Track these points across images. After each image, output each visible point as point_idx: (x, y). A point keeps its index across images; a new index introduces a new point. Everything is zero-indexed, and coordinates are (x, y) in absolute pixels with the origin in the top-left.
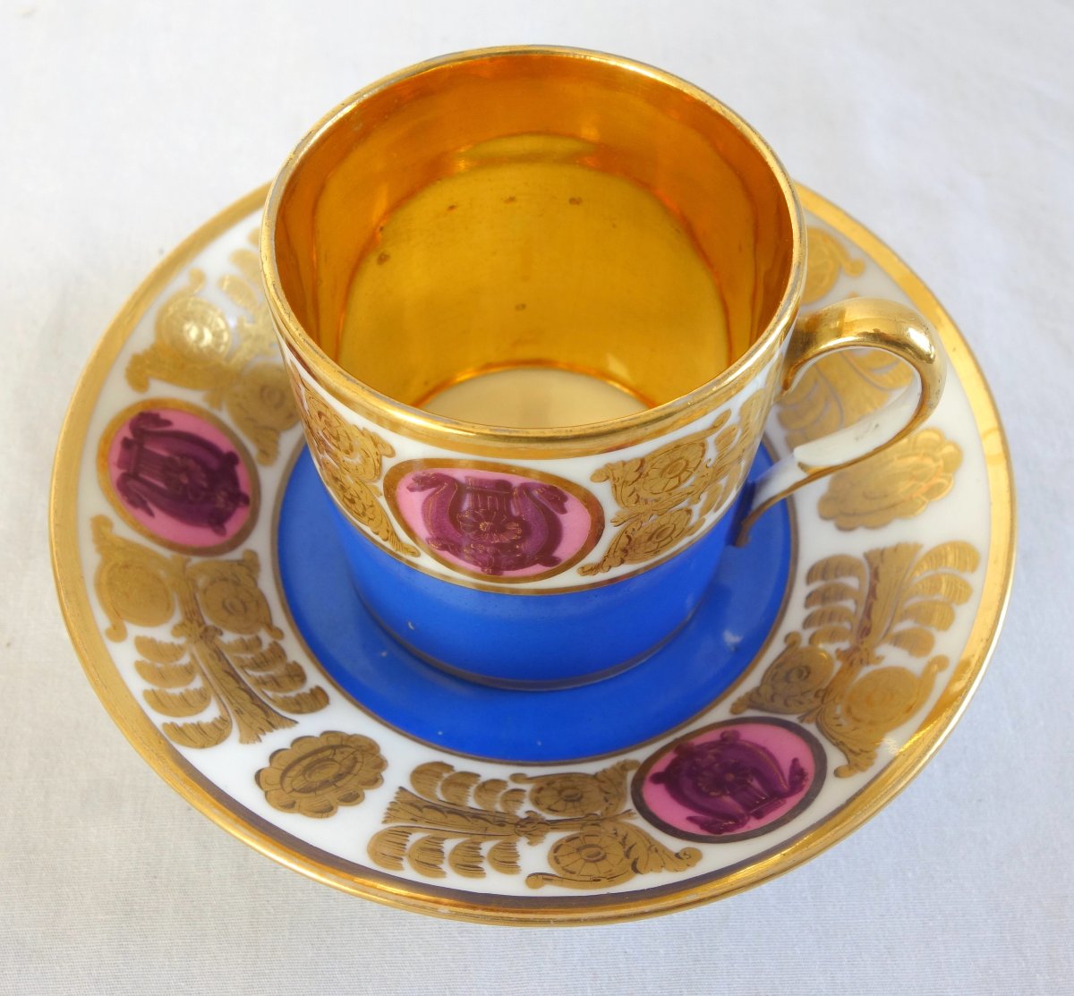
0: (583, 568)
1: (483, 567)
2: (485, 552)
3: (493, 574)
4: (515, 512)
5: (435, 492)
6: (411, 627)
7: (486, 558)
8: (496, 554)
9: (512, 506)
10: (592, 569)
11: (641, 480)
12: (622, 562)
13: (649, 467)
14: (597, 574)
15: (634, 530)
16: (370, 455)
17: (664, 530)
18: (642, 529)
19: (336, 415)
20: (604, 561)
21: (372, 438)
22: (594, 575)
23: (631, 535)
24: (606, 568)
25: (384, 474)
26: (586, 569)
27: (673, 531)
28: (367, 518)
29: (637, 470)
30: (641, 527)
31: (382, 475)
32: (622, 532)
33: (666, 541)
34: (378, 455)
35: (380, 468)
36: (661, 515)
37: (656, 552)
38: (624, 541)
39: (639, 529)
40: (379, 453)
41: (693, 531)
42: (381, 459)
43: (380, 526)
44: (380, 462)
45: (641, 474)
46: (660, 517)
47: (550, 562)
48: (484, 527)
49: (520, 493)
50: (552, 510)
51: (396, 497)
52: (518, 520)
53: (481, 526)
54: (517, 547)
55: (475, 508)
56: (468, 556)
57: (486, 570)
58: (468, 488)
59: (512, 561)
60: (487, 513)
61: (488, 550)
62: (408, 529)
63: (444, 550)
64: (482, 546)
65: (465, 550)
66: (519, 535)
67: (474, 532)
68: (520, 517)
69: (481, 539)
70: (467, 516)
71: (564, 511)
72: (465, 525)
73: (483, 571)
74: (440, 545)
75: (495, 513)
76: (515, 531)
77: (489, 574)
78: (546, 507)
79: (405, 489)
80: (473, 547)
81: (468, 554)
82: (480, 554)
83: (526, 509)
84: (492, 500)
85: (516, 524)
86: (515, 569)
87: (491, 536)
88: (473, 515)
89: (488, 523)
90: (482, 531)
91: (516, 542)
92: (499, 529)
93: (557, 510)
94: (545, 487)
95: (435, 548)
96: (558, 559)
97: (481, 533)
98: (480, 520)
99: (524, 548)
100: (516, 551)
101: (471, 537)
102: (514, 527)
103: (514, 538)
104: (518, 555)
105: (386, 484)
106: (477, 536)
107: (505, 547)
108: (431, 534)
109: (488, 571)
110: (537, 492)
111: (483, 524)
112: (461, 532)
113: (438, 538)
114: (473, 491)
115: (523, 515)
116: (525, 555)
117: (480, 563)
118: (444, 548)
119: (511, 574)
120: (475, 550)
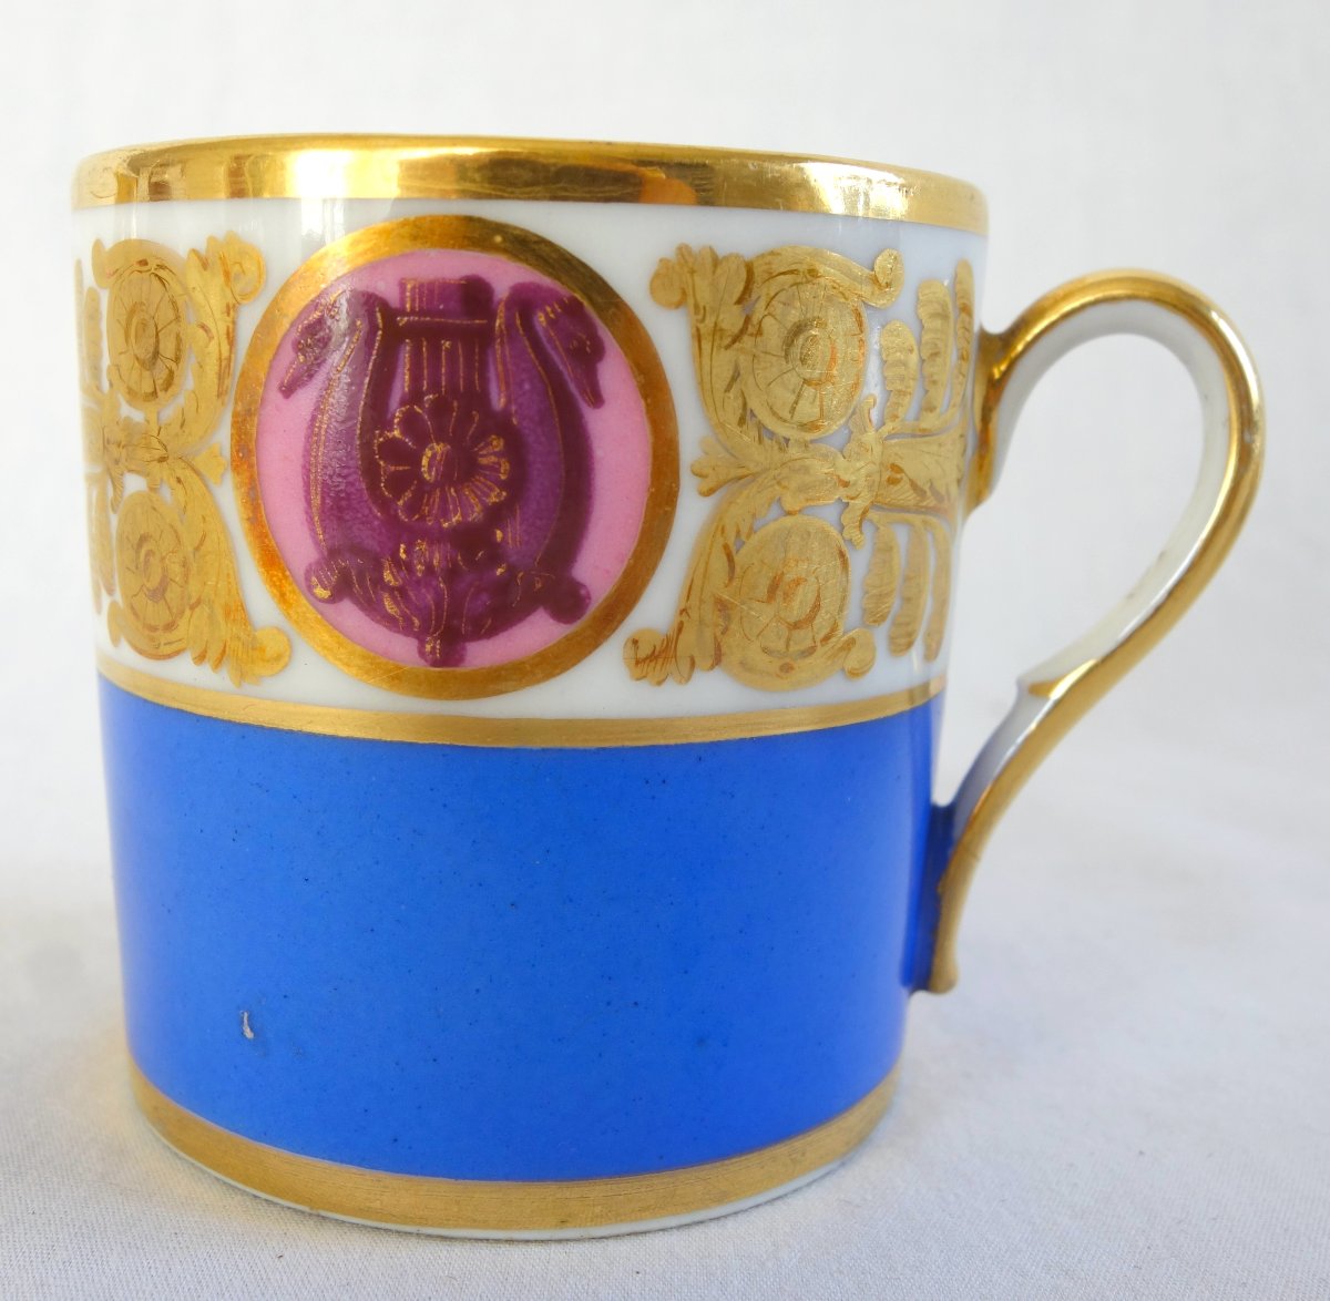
0: (636, 641)
4: (498, 401)
6: (248, 1033)
8: (452, 574)
10: (653, 657)
11: (747, 341)
12: (718, 659)
13: (762, 304)
14: (664, 686)
15: (738, 533)
16: (214, 331)
17: (797, 582)
18: (755, 539)
19: (161, 267)
20: (680, 628)
21: (223, 260)
22: (659, 683)
23: (733, 549)
24: (685, 665)
25: (238, 373)
26: (645, 651)
27: (816, 607)
28: (188, 612)
29: (740, 301)
30: (752, 531)
31: (232, 383)
32: (716, 527)
33: (803, 639)
34: (231, 309)
35: (229, 359)
36: (789, 513)
37: (787, 669)
38: (719, 564)
39: (749, 536)
40: (232, 301)
41: (852, 661)
42: (234, 323)
43: (211, 617)
44: (231, 338)
45: (748, 320)
46: (789, 521)
47: (567, 601)
48: (430, 466)
49: (510, 324)
50: (573, 388)
51: (252, 445)
52: (501, 425)
53: (425, 461)
54: (499, 534)
55: (415, 396)
56: (394, 598)
57: (428, 648)
58: (403, 321)
59: (485, 599)
60: (440, 409)
61: (435, 562)
62: (271, 559)
63: (341, 600)
64: (421, 546)
65: (388, 576)
66: (503, 485)
67: (408, 494)
68: (506, 413)
69: (423, 518)
70: (396, 433)
71: (597, 399)
72: (393, 468)
73: (422, 653)
74: (334, 579)
75: (455, 404)
76: (495, 468)
77: (435, 664)
78: (560, 373)
79: (275, 396)
80: (403, 556)
81: (391, 590)
82: (418, 582)
83: (520, 385)
84: (452, 353)
85: (498, 444)
86: (492, 632)
87: (444, 499)
88: (410, 422)
89: (439, 448)
90: (427, 483)
91: (496, 515)
92: (462, 468)
93: (583, 392)
94: (561, 302)
95: (323, 601)
96: (583, 592)
97: (423, 489)
98: (423, 440)
99: (514, 539)
100: (496, 554)
101: (403, 517)
102: (492, 453)
103: (493, 499)
104: (499, 571)
105: (239, 408)
106: (412, 508)
107: (473, 541)
108: (317, 543)
109: (434, 648)
110: (542, 319)
111: (429, 453)
112: (385, 505)
113: (333, 553)
114: (414, 332)
115: (514, 408)
116: (512, 571)
117: (416, 622)
118: (342, 590)
119: (483, 654)
120: (409, 567)
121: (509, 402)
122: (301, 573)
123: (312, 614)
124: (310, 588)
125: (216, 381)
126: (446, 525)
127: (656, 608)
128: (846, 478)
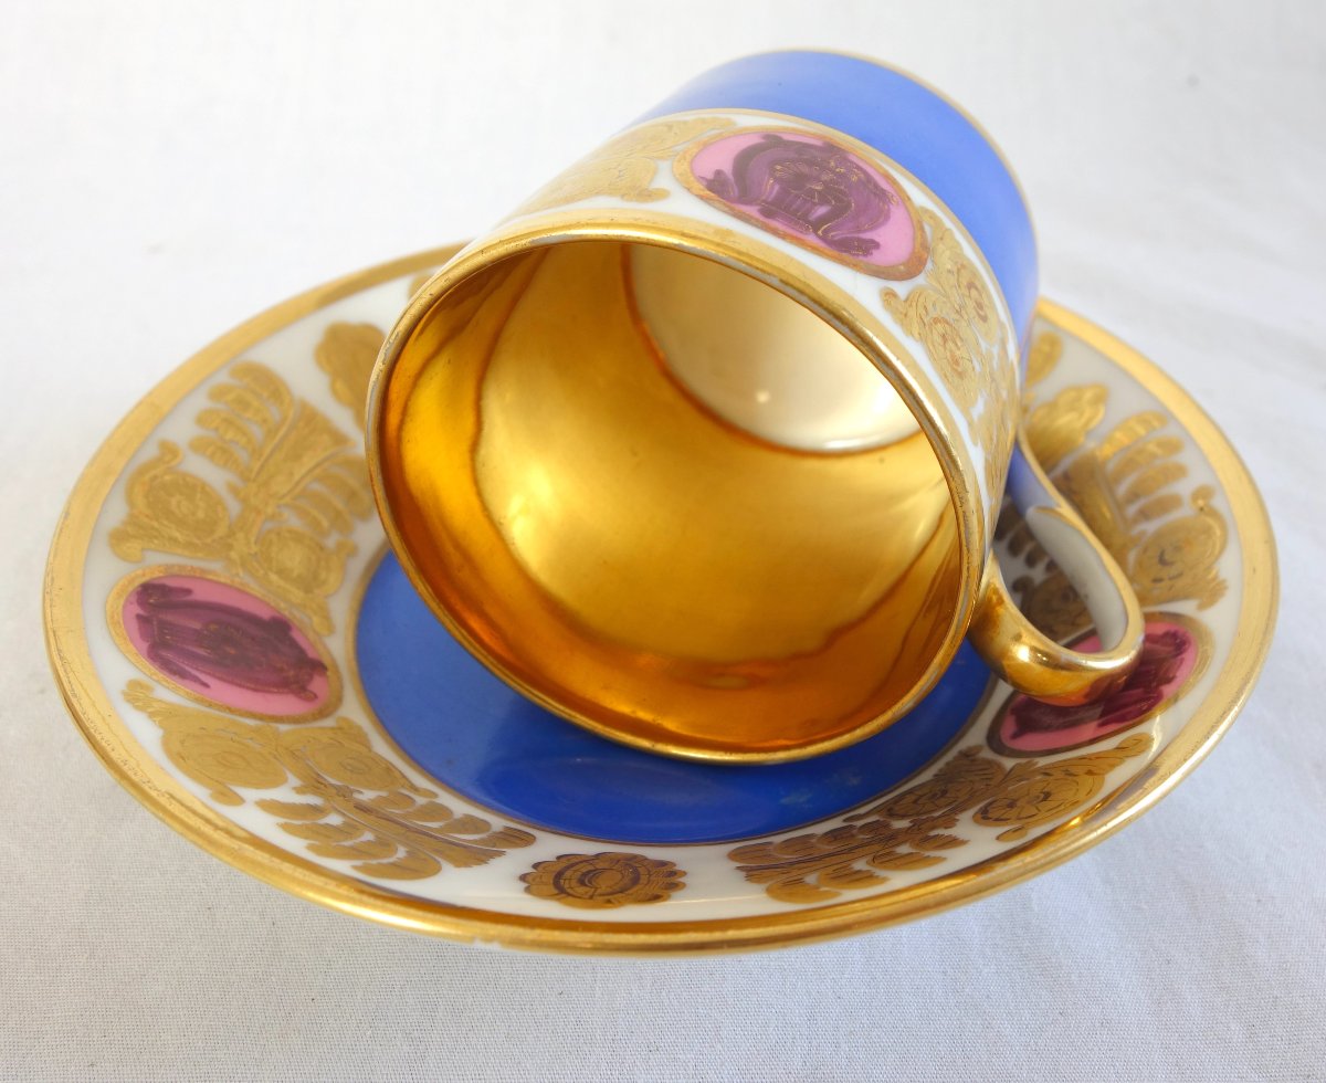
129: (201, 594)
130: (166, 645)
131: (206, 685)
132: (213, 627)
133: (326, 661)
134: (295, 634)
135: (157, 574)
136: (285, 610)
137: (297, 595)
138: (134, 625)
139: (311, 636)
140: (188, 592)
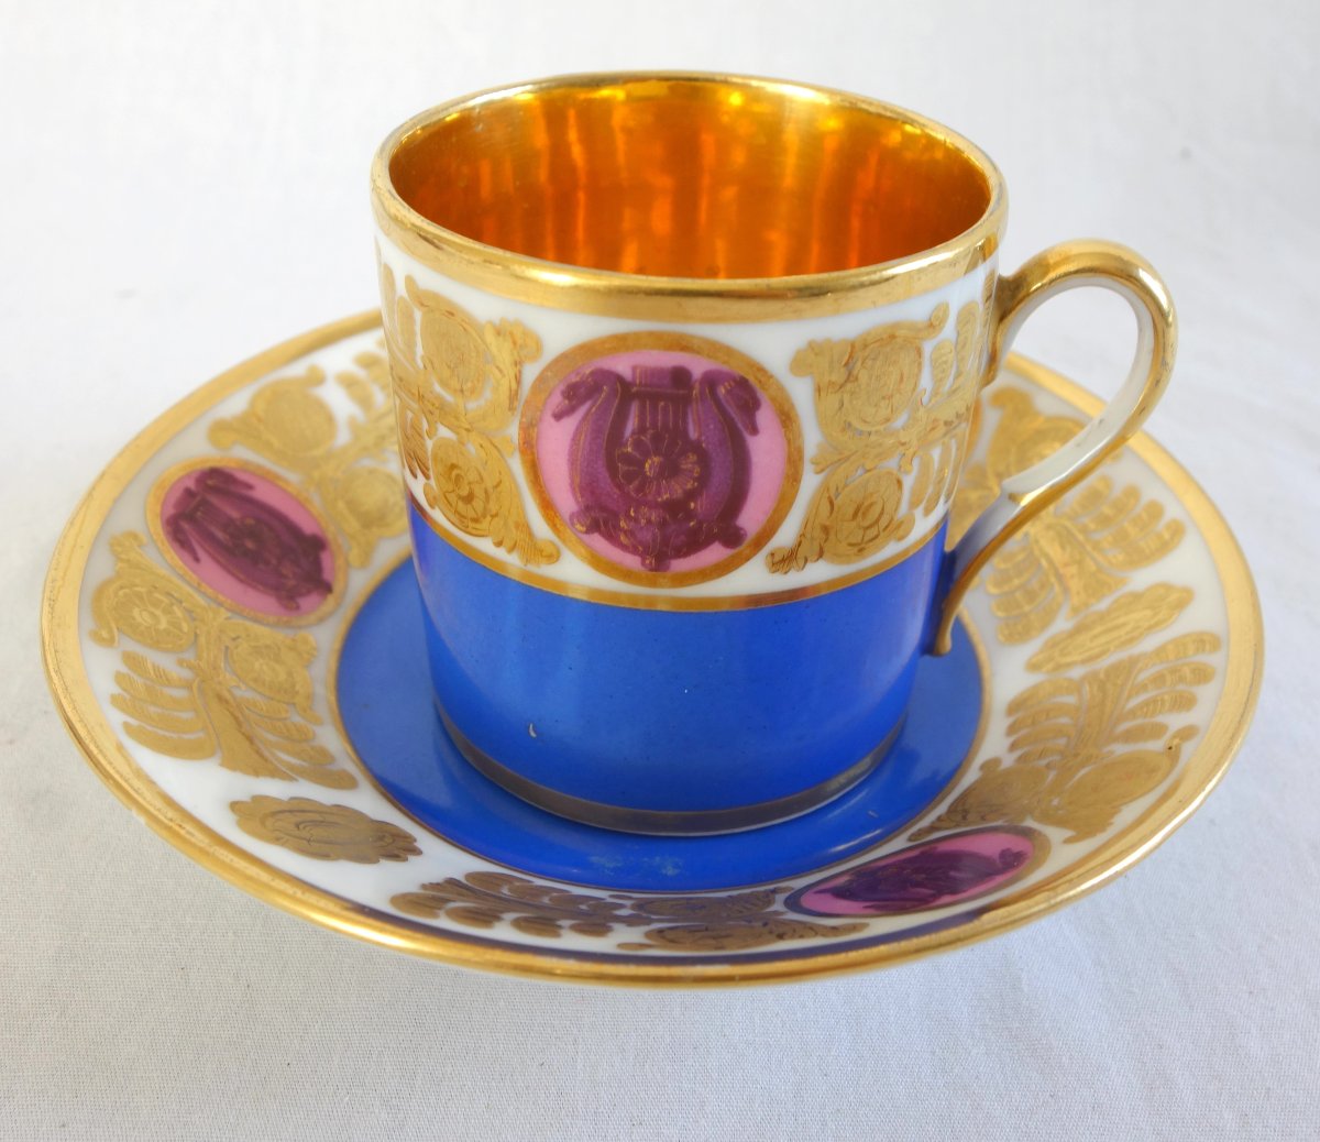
0: (773, 555)
1: (643, 556)
2: (649, 521)
3: (656, 569)
4: (693, 434)
5: (591, 408)
6: (533, 734)
7: (647, 536)
8: (663, 524)
9: (690, 416)
10: (783, 560)
11: (849, 386)
12: (821, 555)
13: (859, 363)
14: (789, 574)
15: (837, 489)
16: (506, 372)
17: (871, 505)
18: (847, 490)
19: (463, 320)
20: (799, 545)
21: (511, 334)
22: (786, 573)
23: (833, 498)
24: (801, 562)
25: (523, 401)
26: (777, 558)
27: (882, 513)
28: (489, 518)
29: (846, 364)
30: (846, 486)
31: (519, 405)
32: (824, 488)
33: (872, 533)
34: (518, 363)
35: (517, 392)
36: (868, 471)
37: (861, 550)
38: (825, 508)
39: (843, 489)
40: (518, 359)
41: (901, 532)
42: (520, 372)
43: (506, 524)
44: (518, 380)
45: (850, 374)
46: (868, 475)
47: (732, 537)
48: (650, 468)
49: (702, 393)
50: (740, 425)
51: (534, 442)
52: (696, 448)
53: (647, 466)
54: (692, 505)
55: (641, 430)
56: (626, 535)
57: (648, 562)
58: (634, 389)
59: (683, 538)
60: (657, 438)
61: (653, 518)
62: (547, 506)
63: (593, 533)
64: (645, 510)
65: (622, 524)
66: (695, 480)
67: (636, 482)
68: (699, 442)
69: (645, 495)
70: (629, 449)
71: (754, 430)
72: (626, 468)
73: (643, 564)
74: (588, 522)
75: (667, 436)
76: (691, 471)
77: (651, 570)
78: (733, 419)
79: (549, 419)
80: (632, 514)
81: (625, 532)
82: (642, 528)
83: (708, 426)
84: (665, 409)
85: (693, 458)
86: (686, 555)
87: (659, 486)
88: (638, 444)
89: (656, 459)
90: (647, 477)
91: (691, 495)
92: (670, 470)
93: (747, 428)
94: (734, 379)
95: (581, 532)
96: (742, 532)
97: (645, 481)
98: (646, 455)
99: (701, 507)
100: (690, 515)
101: (632, 493)
102: (689, 463)
103: (689, 486)
104: (692, 524)
105: (524, 420)
106: (640, 489)
107: (676, 508)
108: (578, 502)
109: (651, 563)
110: (723, 391)
111: (649, 461)
112: (619, 486)
113: (587, 508)
114: (640, 396)
115: (703, 438)
116: (700, 523)
117: (640, 548)
118: (594, 527)
119: (680, 565)
120: (636, 520)
121: (700, 435)
122: (567, 517)
123: (574, 538)
124: (573, 524)
125: (508, 402)
126: (660, 500)
127: (786, 536)
128: (903, 441)
129: (262, 493)
130: (191, 518)
131: (197, 560)
132: (250, 521)
133: (337, 587)
134: (324, 556)
135: (233, 465)
136: (330, 533)
137: (352, 525)
138: (178, 494)
139: (340, 562)
140: (250, 487)
